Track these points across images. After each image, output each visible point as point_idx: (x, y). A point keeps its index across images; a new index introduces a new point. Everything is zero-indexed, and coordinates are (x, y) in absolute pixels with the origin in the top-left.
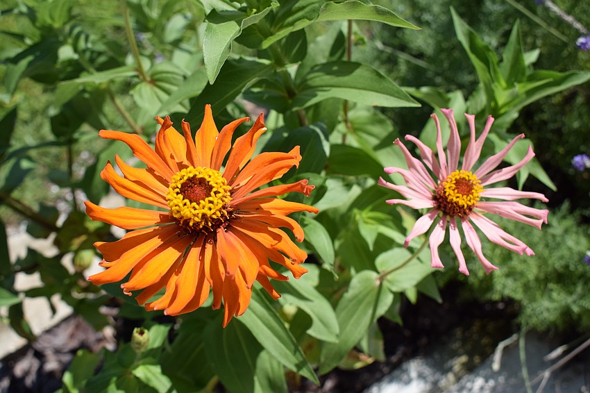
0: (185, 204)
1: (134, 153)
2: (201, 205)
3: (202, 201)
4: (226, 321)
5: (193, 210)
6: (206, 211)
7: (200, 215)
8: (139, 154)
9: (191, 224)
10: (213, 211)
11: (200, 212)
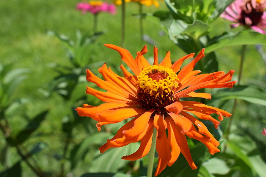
0: (150, 80)
1: (122, 58)
2: (159, 82)
3: (160, 80)
4: (157, 172)
5: (154, 84)
6: (162, 85)
7: (158, 88)
8: (125, 59)
9: (151, 92)
10: (166, 87)
11: (158, 85)
